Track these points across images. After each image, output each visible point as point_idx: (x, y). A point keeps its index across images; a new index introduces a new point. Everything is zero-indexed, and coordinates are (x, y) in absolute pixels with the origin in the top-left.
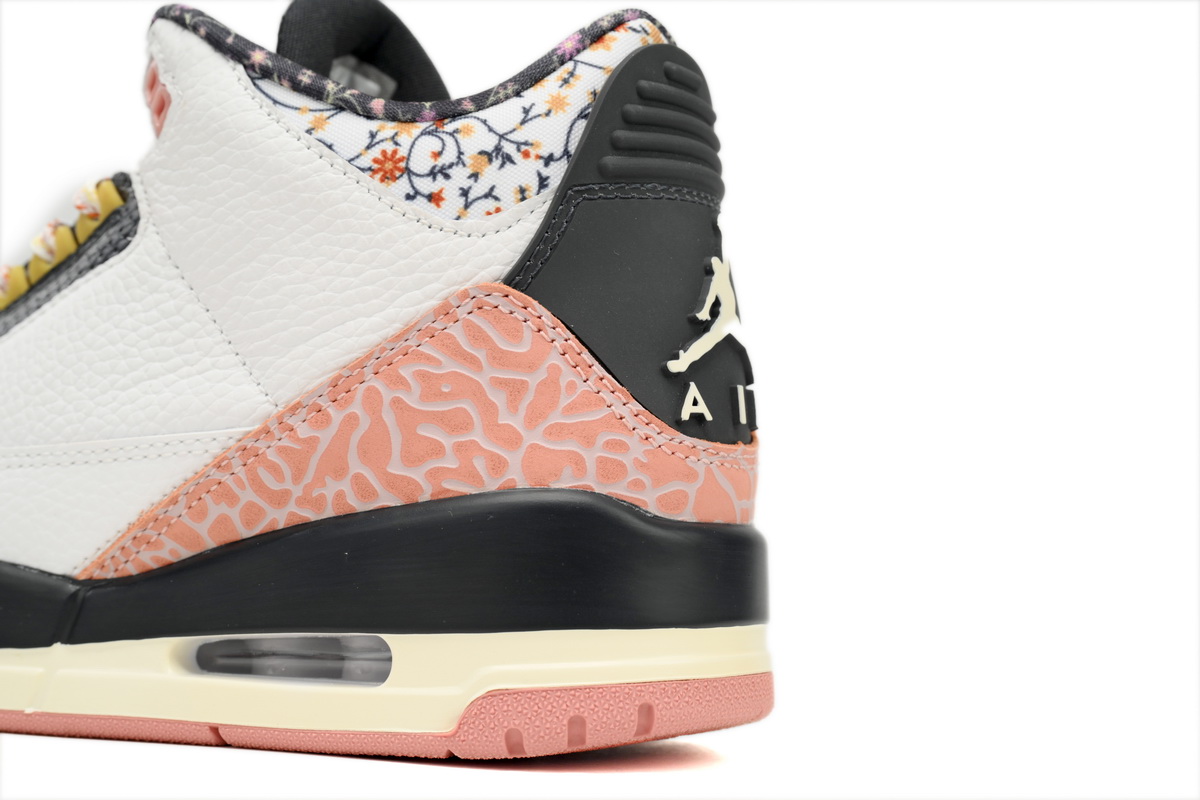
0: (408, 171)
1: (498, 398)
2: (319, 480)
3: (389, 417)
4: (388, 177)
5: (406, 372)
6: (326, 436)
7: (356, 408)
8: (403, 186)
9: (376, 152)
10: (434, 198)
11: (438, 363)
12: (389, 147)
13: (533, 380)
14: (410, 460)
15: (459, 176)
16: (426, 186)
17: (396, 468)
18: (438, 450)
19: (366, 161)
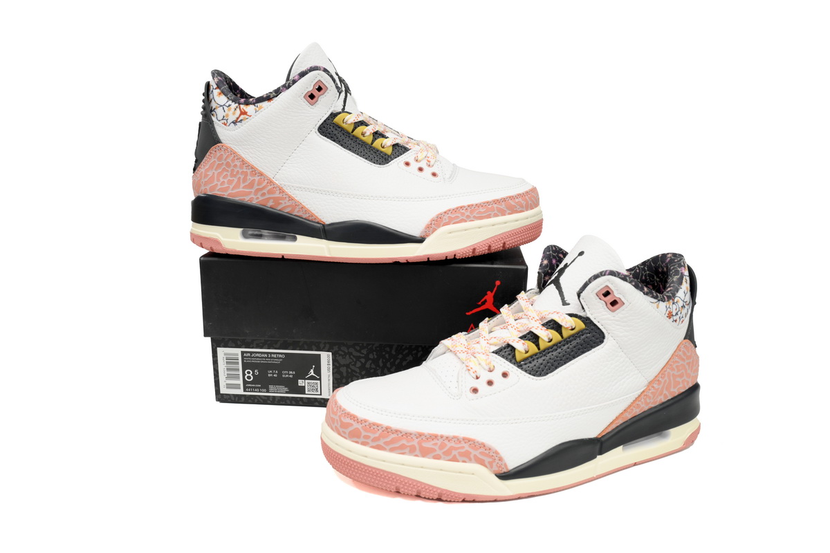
0: (672, 315)
1: (687, 367)
2: (657, 397)
3: (672, 378)
4: (670, 318)
5: (674, 366)
6: (661, 386)
7: (666, 378)
8: (672, 319)
9: (668, 312)
10: (676, 321)
11: (678, 362)
12: (669, 309)
13: (691, 360)
14: (674, 388)
15: (679, 313)
16: (675, 318)
17: (672, 390)
18: (679, 383)
19: (667, 315)
